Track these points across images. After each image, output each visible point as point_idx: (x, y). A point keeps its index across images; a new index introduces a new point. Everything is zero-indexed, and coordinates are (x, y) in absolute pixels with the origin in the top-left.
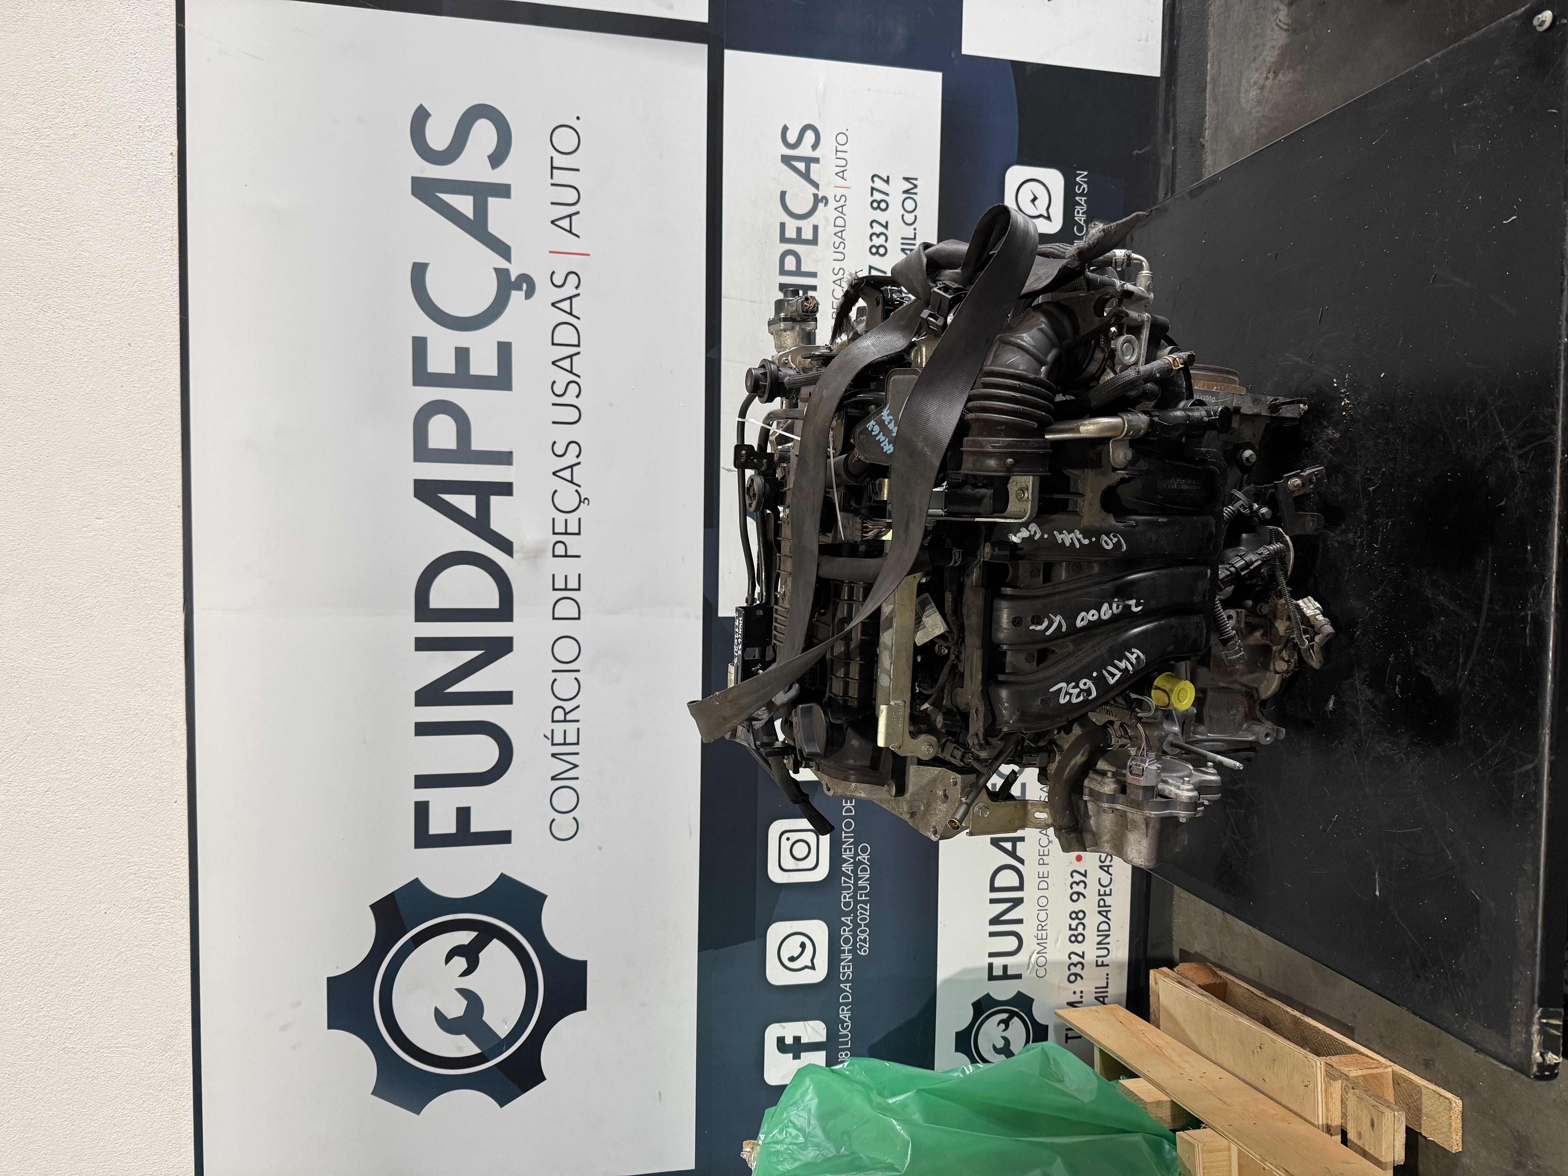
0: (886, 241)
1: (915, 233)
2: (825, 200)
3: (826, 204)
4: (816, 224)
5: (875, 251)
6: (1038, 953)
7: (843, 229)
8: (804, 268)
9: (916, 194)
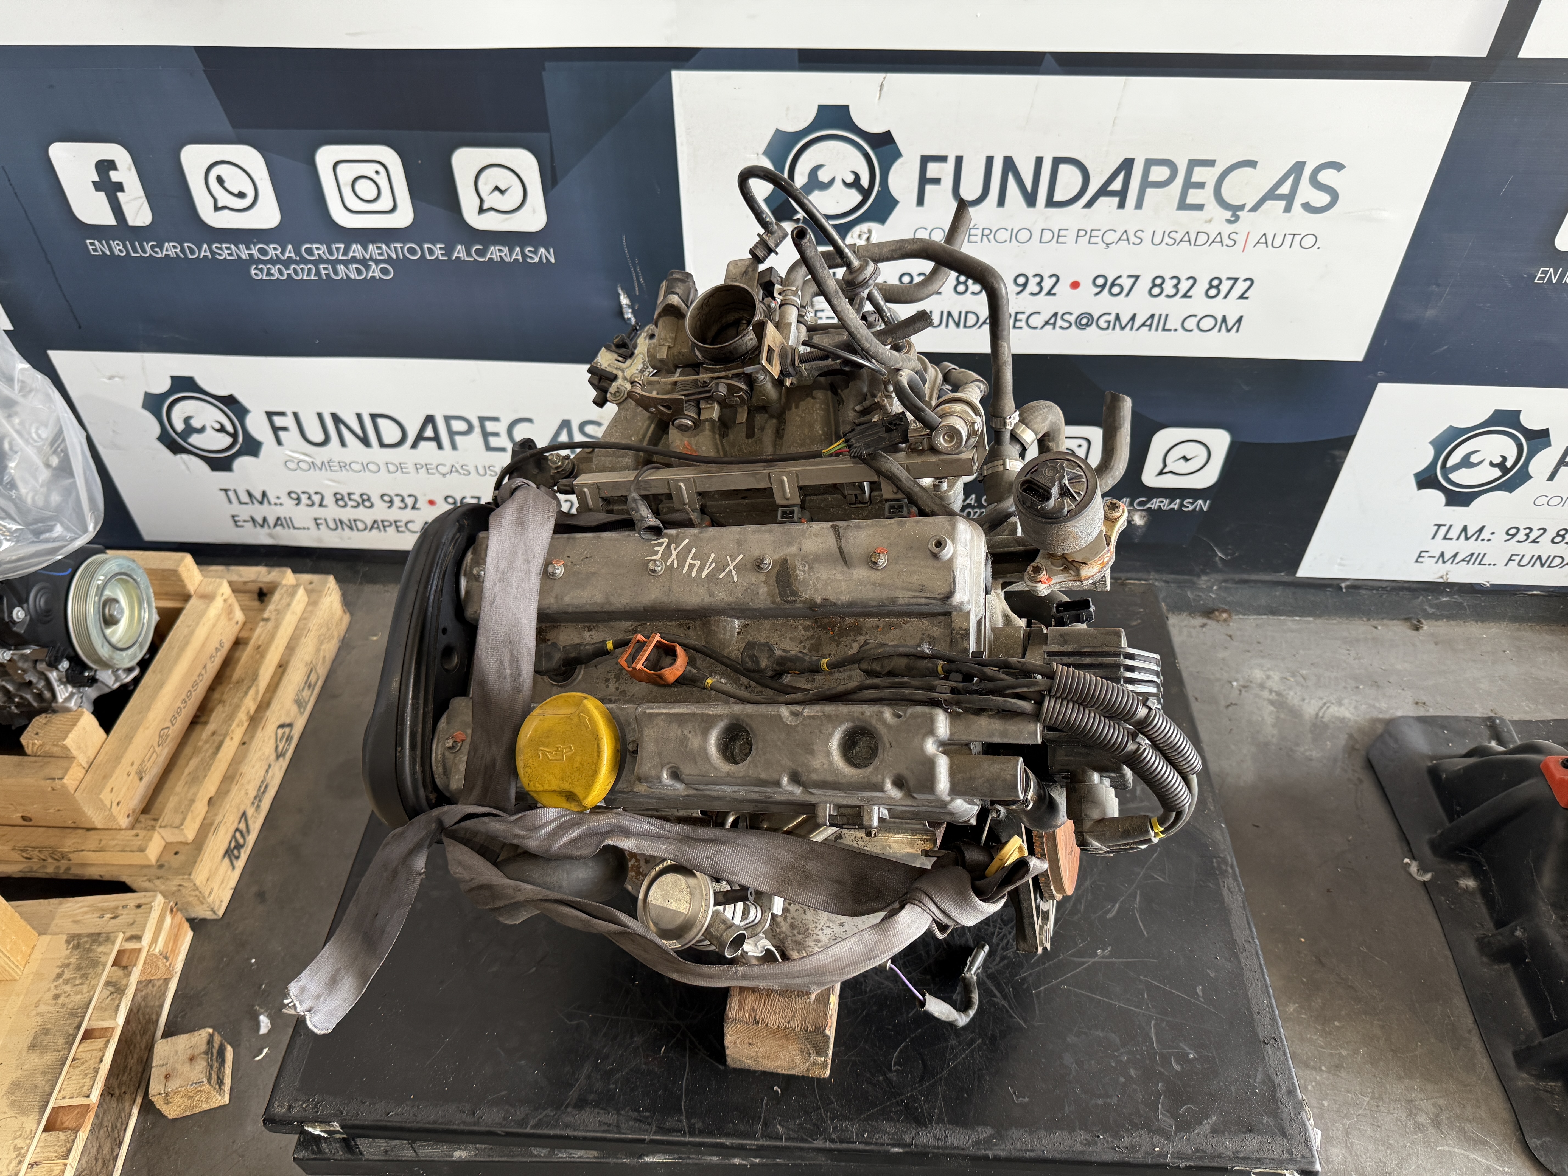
0: (1168, 296)
1: (1170, 330)
2: (1235, 219)
3: (1229, 221)
4: (1205, 207)
5: (1157, 283)
6: (313, 463)
7: (1193, 242)
8: (1149, 191)
9: (1220, 330)
